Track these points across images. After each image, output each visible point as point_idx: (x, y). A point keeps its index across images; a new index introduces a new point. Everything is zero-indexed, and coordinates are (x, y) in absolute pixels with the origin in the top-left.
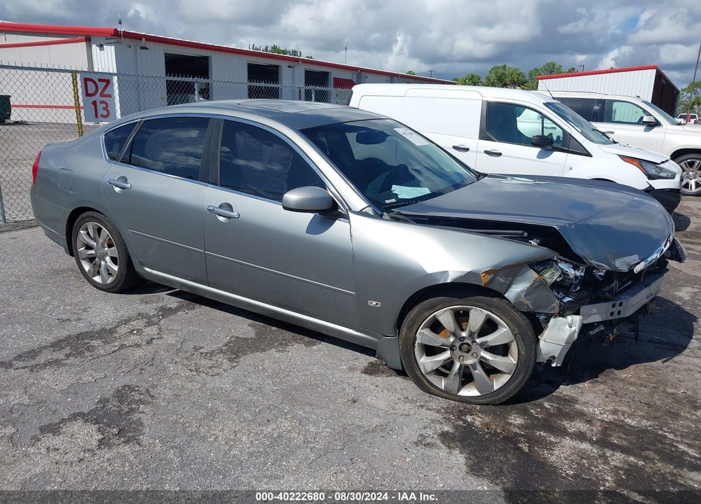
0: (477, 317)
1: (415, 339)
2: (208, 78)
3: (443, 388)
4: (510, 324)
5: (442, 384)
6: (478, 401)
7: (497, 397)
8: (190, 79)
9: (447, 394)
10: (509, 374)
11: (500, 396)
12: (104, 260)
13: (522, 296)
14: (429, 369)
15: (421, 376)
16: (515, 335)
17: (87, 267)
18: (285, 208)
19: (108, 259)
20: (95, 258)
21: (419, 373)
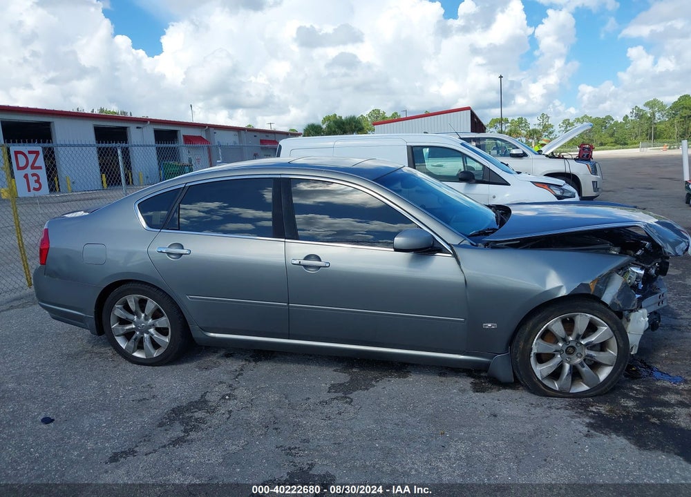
0: (582, 321)
1: (531, 349)
2: (126, 143)
3: (558, 389)
4: (609, 322)
5: (556, 386)
6: (587, 394)
7: (604, 388)
8: (114, 145)
9: (563, 394)
10: (612, 366)
11: (606, 386)
12: (148, 333)
13: (616, 297)
14: (545, 374)
15: (537, 382)
16: (613, 331)
17: (123, 344)
18: (396, 250)
19: (152, 330)
20: (134, 332)
21: (535, 380)
